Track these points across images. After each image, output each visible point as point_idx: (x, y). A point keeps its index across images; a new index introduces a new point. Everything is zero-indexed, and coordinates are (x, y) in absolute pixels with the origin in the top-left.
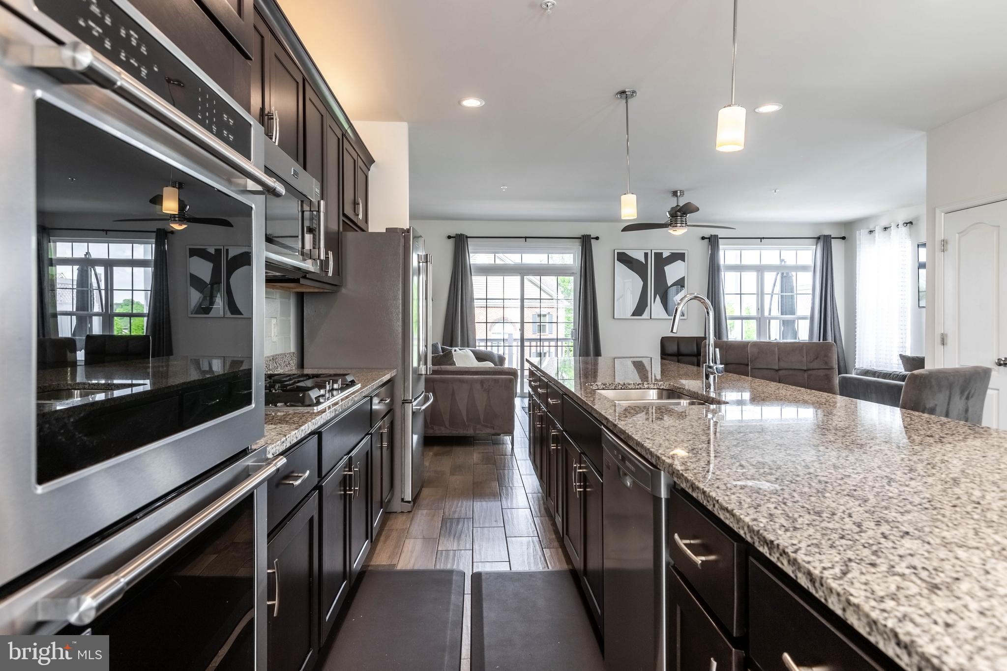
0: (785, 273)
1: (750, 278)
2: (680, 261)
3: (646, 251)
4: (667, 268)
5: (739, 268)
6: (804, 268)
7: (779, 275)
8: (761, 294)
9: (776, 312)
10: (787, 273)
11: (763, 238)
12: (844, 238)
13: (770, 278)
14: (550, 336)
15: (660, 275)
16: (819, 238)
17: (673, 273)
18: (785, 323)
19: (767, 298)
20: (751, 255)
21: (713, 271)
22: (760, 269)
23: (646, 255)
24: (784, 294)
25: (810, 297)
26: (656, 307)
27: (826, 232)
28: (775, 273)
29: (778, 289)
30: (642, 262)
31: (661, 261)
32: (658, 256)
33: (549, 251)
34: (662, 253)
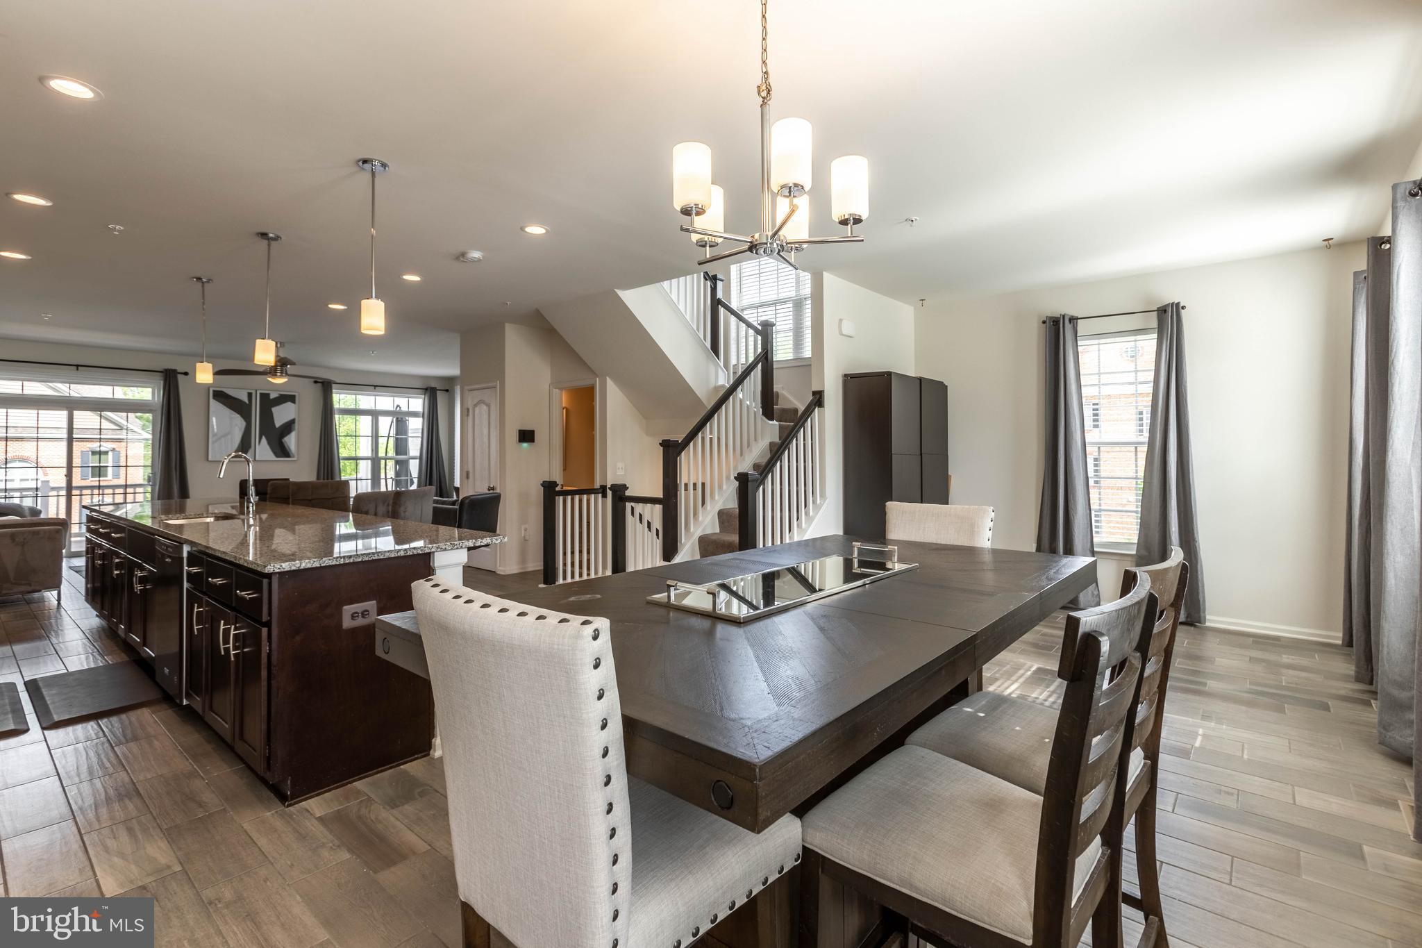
0: (400, 419)
1: (365, 423)
2: (289, 403)
3: (250, 391)
4: (274, 410)
5: (356, 412)
6: (415, 414)
7: (395, 419)
8: (375, 437)
9: (391, 453)
10: (402, 418)
11: (377, 386)
12: (447, 391)
13: (385, 423)
14: (115, 482)
15: (267, 417)
16: (426, 389)
17: (282, 415)
18: (397, 462)
19: (382, 441)
20: (366, 401)
21: (327, 413)
22: (375, 414)
23: (250, 395)
24: (399, 437)
25: (420, 439)
26: (263, 449)
27: (433, 385)
28: (391, 418)
29: (393, 432)
30: (245, 403)
31: (268, 403)
32: (265, 397)
33: (113, 383)
34: (268, 395)
